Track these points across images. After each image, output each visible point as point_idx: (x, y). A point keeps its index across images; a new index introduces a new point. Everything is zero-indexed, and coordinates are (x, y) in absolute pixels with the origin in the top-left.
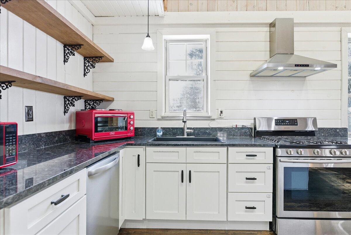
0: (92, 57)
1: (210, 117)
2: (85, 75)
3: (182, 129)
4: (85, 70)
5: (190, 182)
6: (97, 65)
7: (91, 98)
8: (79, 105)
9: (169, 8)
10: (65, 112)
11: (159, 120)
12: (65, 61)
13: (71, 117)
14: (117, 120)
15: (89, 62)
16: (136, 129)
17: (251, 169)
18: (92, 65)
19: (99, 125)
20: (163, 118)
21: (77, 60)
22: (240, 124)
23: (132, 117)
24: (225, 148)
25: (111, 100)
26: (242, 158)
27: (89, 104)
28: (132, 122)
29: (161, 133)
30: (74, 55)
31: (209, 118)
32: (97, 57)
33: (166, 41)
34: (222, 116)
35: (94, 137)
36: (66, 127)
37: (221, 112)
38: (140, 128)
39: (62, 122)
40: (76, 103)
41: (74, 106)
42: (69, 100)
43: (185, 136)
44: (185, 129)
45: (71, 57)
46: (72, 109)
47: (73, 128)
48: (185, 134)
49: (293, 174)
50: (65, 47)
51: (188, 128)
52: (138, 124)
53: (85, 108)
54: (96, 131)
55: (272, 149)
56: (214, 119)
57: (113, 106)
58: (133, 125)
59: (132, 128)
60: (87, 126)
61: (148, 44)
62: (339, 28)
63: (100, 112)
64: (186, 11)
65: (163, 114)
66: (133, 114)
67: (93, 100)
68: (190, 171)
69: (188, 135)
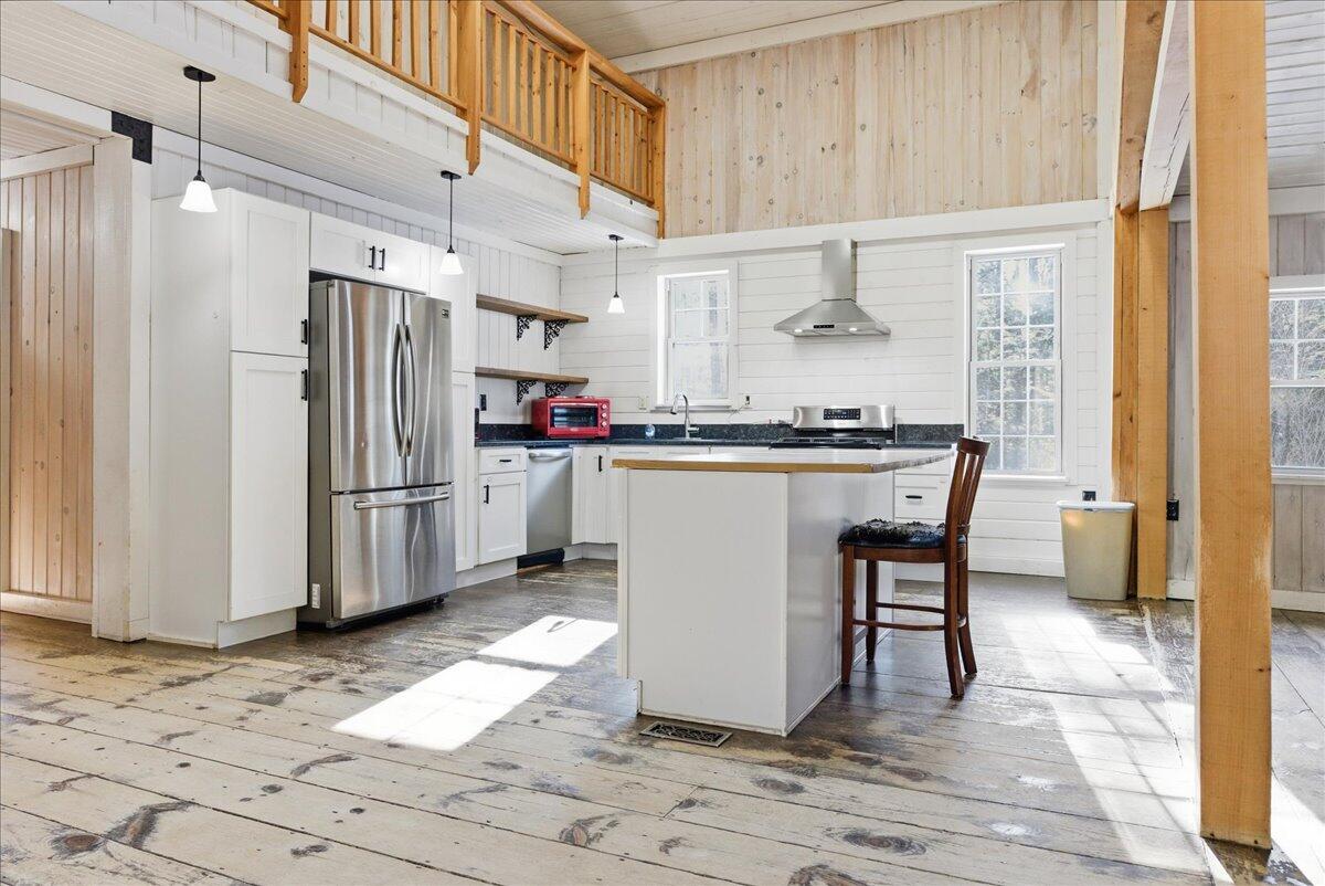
0: (557, 321)
1: (728, 407)
2: (546, 347)
3: (683, 427)
4: (545, 340)
6: (562, 332)
8: (534, 393)
9: (667, 230)
10: (518, 401)
11: (652, 412)
12: (518, 336)
13: (525, 408)
15: (551, 328)
16: (613, 427)
18: (556, 331)
19: (556, 419)
20: (658, 410)
22: (776, 419)
23: (605, 407)
25: (586, 381)
27: (551, 390)
28: (605, 414)
29: (653, 433)
30: (531, 327)
31: (726, 409)
32: (562, 321)
33: (670, 281)
34: (748, 406)
36: (519, 420)
37: (748, 398)
38: (624, 426)
39: (515, 414)
40: (530, 389)
41: (530, 393)
43: (688, 438)
44: (687, 425)
45: (527, 330)
46: (527, 398)
47: (528, 422)
48: (688, 434)
50: (518, 318)
51: (692, 426)
52: (616, 420)
53: (546, 396)
54: (552, 425)
56: (735, 411)
57: (585, 391)
58: (607, 419)
59: (604, 424)
60: (542, 420)
61: (616, 307)
62: (949, 244)
63: (560, 400)
64: (692, 235)
65: (659, 403)
66: (607, 402)
67: (557, 384)
69: (691, 436)
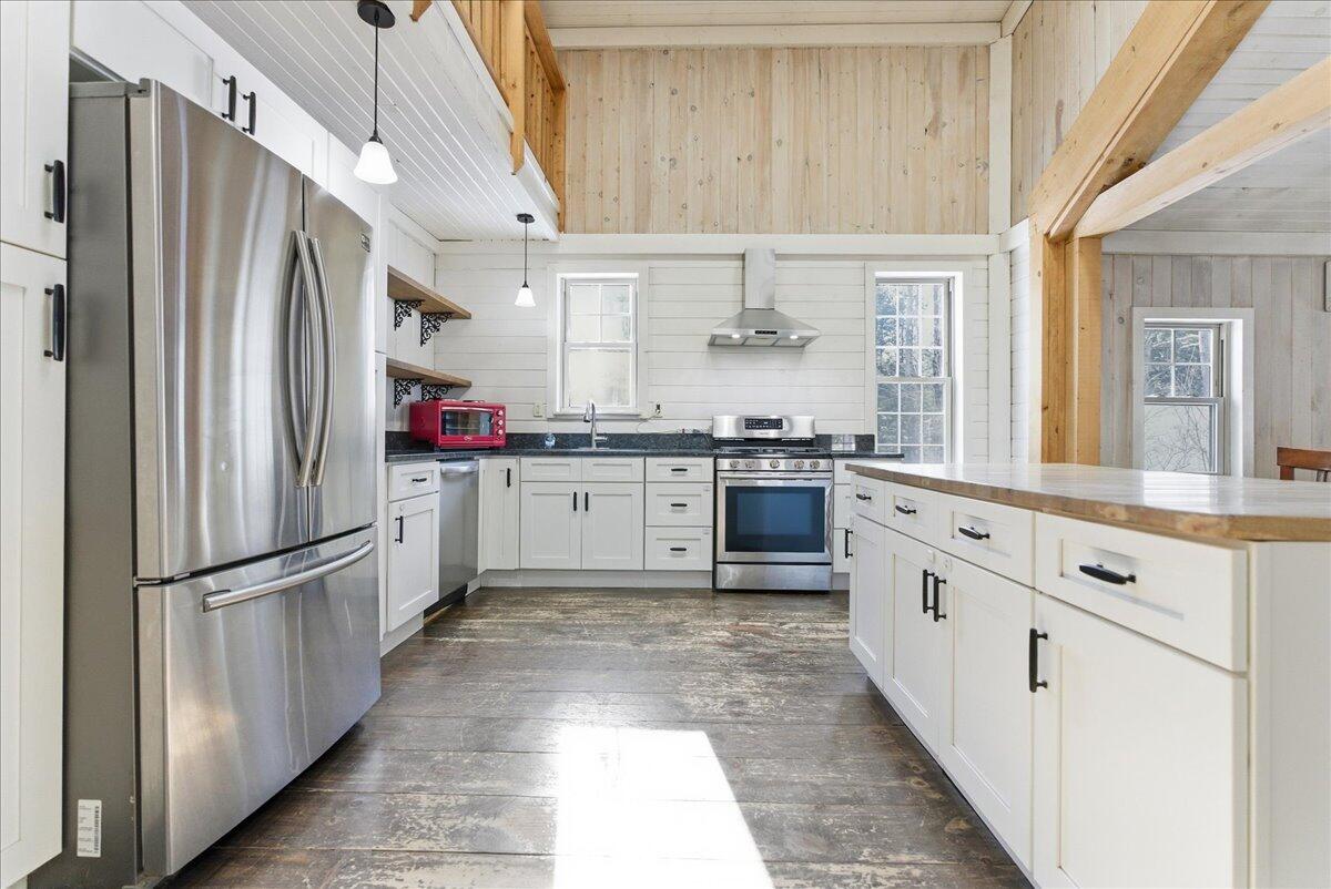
0: (435, 314)
1: (637, 415)
2: (422, 343)
3: (589, 436)
4: (422, 335)
5: (587, 509)
6: (443, 326)
7: (433, 382)
8: (415, 394)
9: (568, 224)
10: (395, 404)
11: (549, 420)
12: (397, 325)
13: (402, 411)
14: (478, 419)
15: (429, 321)
16: (509, 436)
17: (679, 491)
18: (435, 327)
19: (448, 423)
20: (558, 418)
21: (413, 321)
22: (690, 428)
23: (501, 413)
24: (642, 459)
25: (466, 386)
26: (667, 474)
27: (429, 392)
28: (501, 423)
29: (553, 443)
30: (410, 315)
31: (635, 418)
32: (443, 314)
33: (565, 282)
34: (660, 415)
35: (440, 442)
36: (396, 426)
37: (658, 407)
38: (517, 434)
39: (391, 419)
40: (412, 390)
41: (409, 393)
42: (402, 386)
43: (594, 448)
44: (594, 434)
45: (406, 319)
46: (406, 399)
48: (594, 444)
49: (740, 496)
50: (396, 302)
51: (598, 435)
52: (513, 428)
53: (423, 399)
54: (444, 433)
55: (711, 459)
56: (645, 420)
57: (470, 395)
58: (503, 428)
59: (501, 432)
60: (428, 426)
61: (525, 298)
62: (861, 263)
63: (449, 402)
64: (597, 232)
65: (558, 411)
66: (503, 408)
67: (436, 386)
68: (587, 494)
69: (598, 445)
